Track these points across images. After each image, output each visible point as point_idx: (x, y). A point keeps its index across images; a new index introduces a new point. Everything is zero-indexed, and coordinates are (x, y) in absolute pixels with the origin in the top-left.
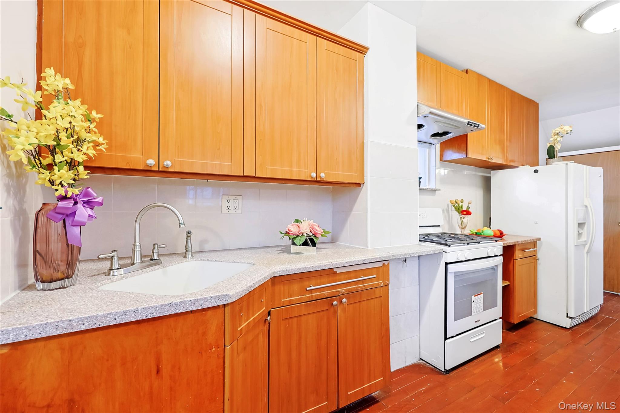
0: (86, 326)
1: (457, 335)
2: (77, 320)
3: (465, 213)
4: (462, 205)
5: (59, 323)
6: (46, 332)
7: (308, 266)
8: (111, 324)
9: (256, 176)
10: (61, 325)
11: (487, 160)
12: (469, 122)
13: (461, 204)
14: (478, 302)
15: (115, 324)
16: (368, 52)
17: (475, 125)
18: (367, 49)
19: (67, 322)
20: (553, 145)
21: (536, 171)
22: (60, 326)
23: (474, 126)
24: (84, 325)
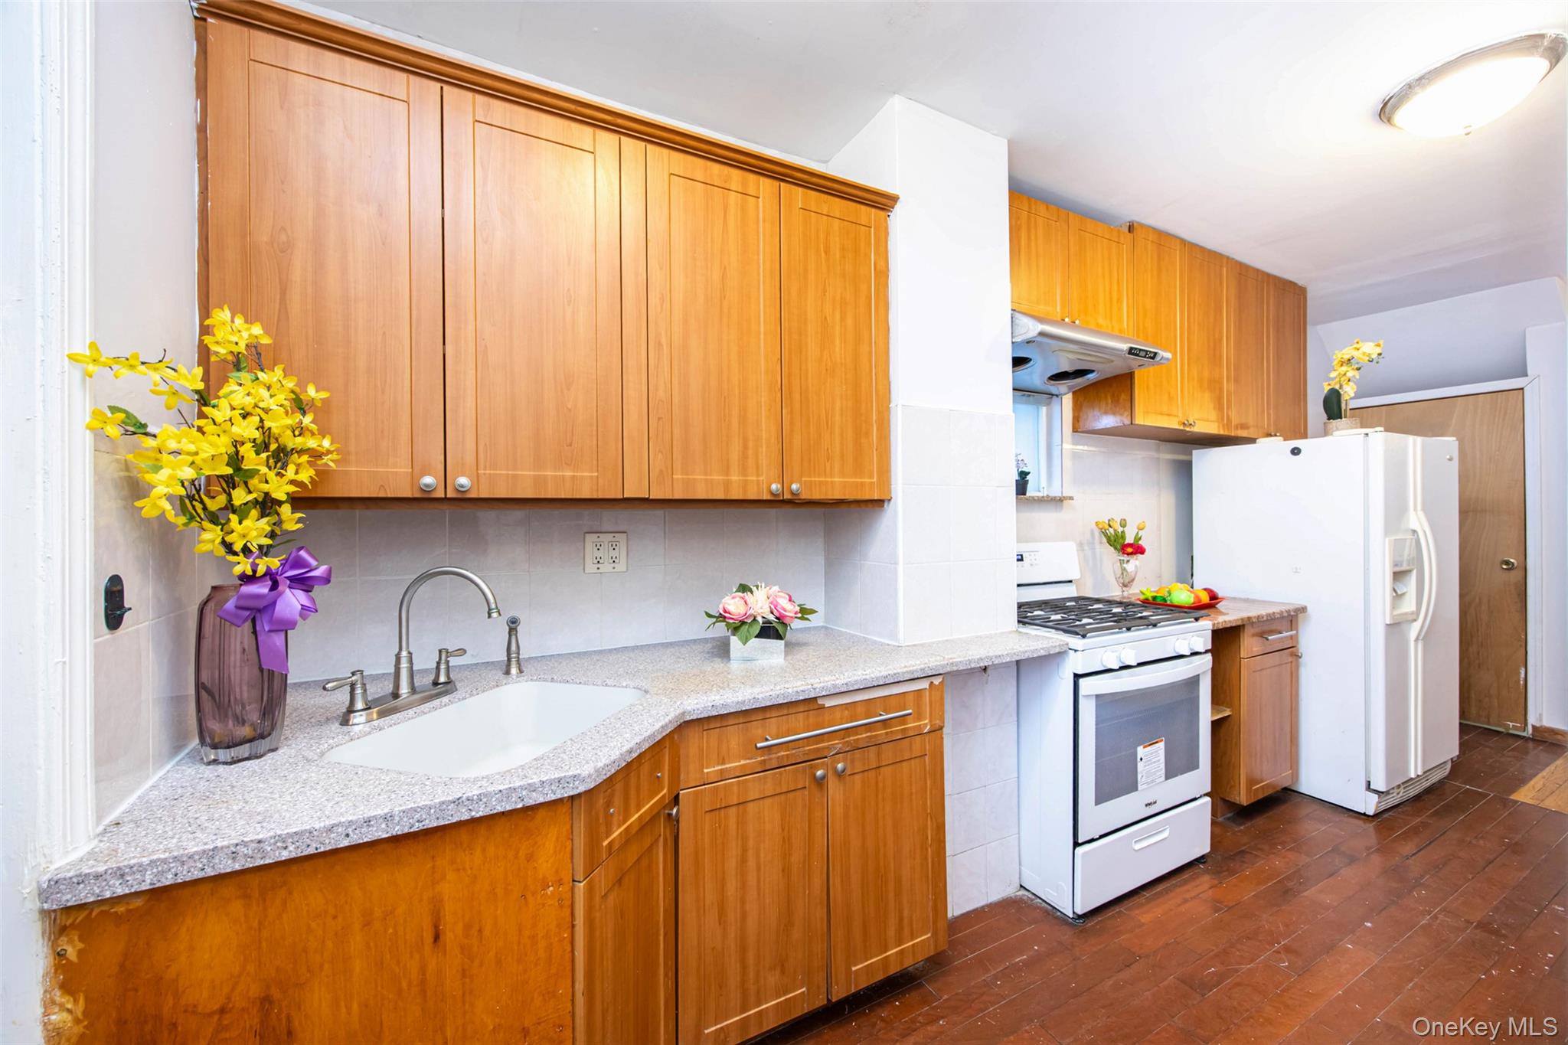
0: (290, 852)
1: (1101, 837)
2: (272, 841)
3: (1130, 550)
4: (1123, 532)
5: (238, 847)
6: (213, 867)
7: (760, 696)
8: (339, 847)
9: (651, 497)
10: (243, 852)
11: (1181, 428)
12: (1131, 349)
13: (1120, 529)
14: (1154, 760)
15: (347, 844)
16: (896, 206)
17: (1147, 354)
18: (894, 199)
19: (255, 845)
20: (1337, 387)
21: (1296, 451)
22: (241, 854)
23: (1145, 357)
24: (287, 850)
